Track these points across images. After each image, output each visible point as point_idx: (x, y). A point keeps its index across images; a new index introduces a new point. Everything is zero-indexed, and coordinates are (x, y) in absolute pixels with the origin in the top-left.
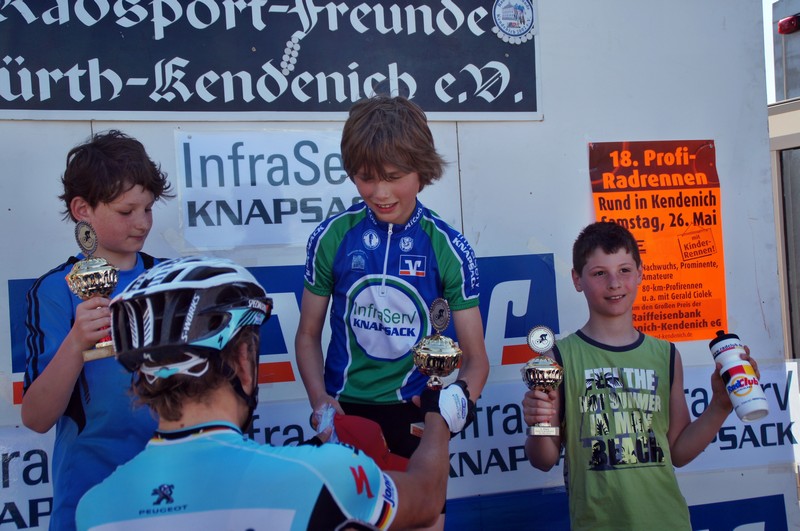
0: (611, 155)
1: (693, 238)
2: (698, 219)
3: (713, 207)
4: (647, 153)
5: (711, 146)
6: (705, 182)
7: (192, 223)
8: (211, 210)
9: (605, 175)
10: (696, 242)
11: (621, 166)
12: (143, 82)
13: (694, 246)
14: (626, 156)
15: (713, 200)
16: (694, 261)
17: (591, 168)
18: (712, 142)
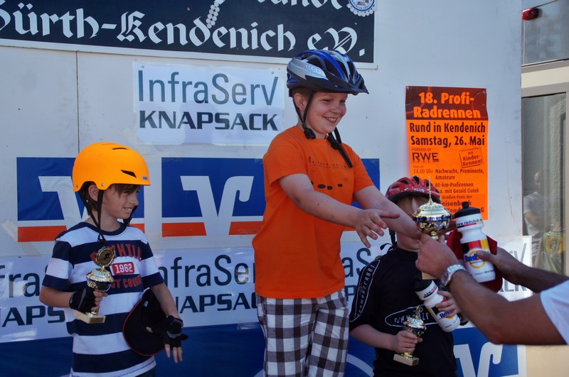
0: (420, 95)
1: (469, 153)
2: (473, 141)
3: (483, 133)
4: (443, 95)
5: (484, 92)
6: (479, 117)
7: (142, 126)
8: (156, 118)
9: (415, 108)
10: (470, 156)
11: (426, 103)
12: (113, 27)
13: (469, 158)
14: (429, 96)
15: (483, 129)
16: (469, 168)
17: (406, 103)
18: (485, 90)
